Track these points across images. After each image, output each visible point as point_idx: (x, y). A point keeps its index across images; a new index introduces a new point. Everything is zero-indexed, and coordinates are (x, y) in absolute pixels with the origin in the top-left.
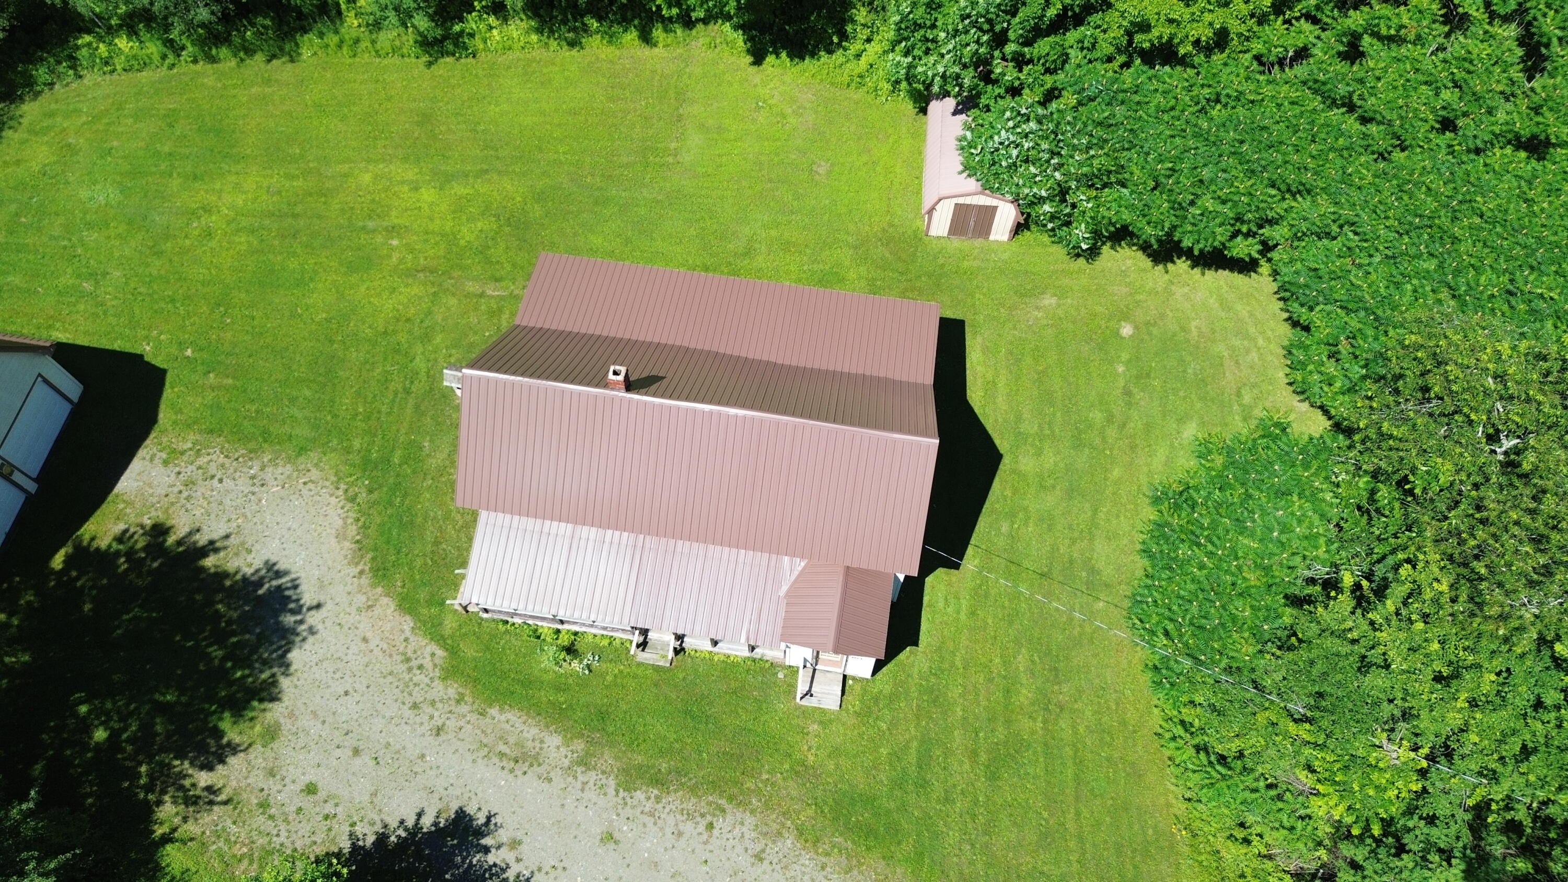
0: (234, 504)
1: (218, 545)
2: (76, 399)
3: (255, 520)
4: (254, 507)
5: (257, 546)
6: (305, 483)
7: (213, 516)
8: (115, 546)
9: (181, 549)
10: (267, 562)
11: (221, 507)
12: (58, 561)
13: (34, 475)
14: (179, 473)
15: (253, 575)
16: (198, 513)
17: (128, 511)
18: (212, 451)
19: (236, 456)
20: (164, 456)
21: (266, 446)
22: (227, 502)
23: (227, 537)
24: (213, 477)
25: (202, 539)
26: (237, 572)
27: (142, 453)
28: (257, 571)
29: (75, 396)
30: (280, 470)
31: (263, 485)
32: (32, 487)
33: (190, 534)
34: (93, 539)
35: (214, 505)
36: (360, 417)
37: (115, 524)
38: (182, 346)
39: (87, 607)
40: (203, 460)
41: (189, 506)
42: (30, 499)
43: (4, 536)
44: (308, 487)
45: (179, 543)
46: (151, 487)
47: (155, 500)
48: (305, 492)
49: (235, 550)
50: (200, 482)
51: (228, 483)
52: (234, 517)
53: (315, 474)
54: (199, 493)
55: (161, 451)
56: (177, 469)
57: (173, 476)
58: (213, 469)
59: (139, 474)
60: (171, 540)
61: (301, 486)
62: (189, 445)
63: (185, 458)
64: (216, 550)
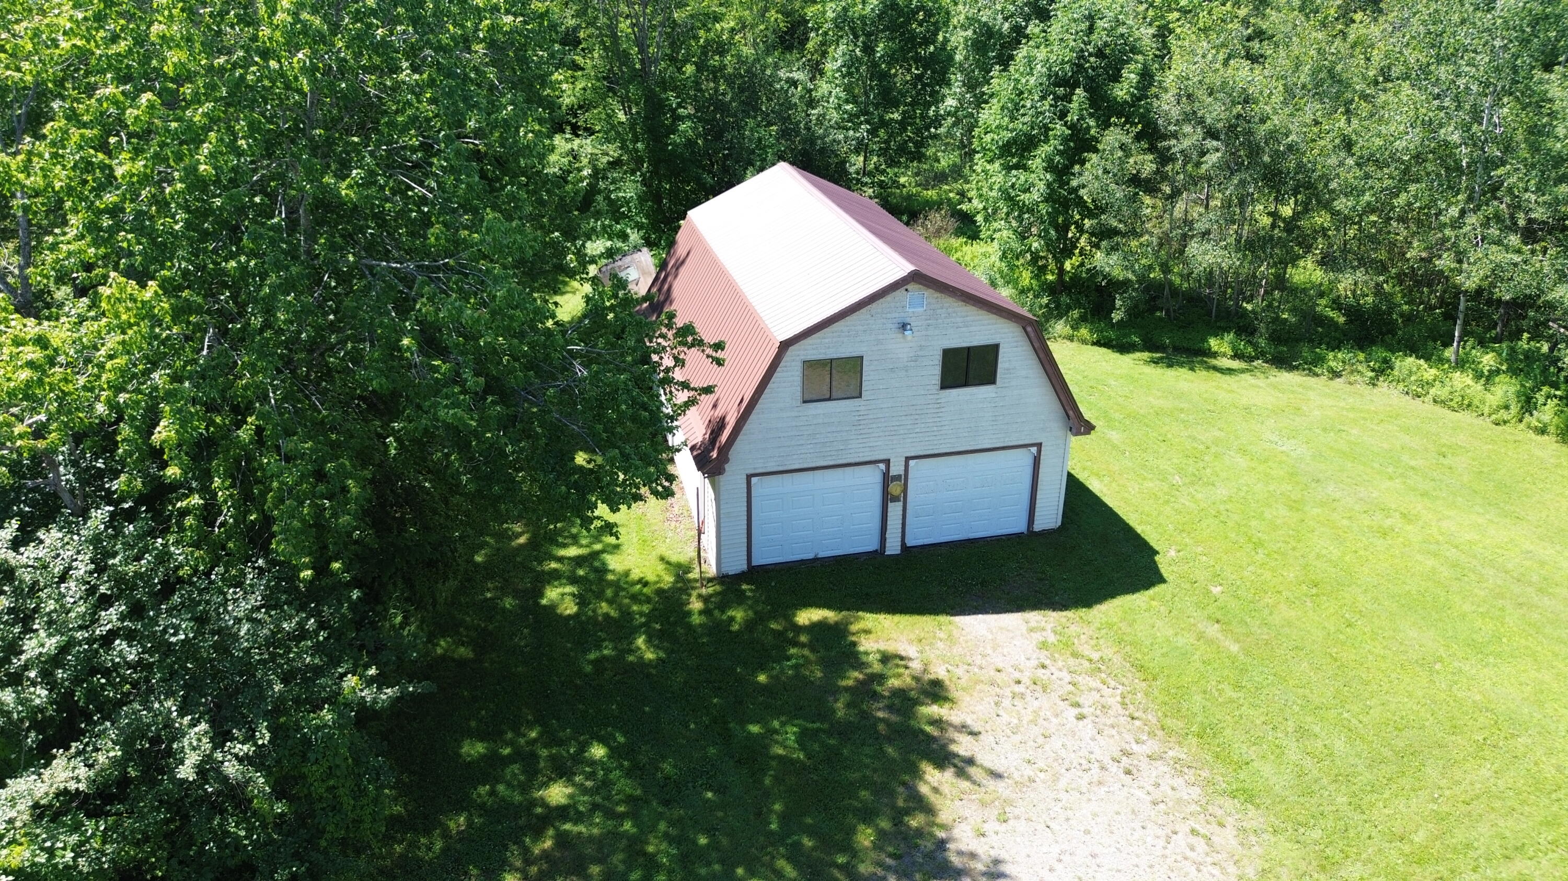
0: (1063, 753)
1: (972, 770)
2: (1037, 527)
3: (1063, 796)
4: (1083, 783)
5: (1021, 826)
6: (1193, 832)
7: (1017, 738)
8: (873, 658)
9: (928, 729)
10: (997, 862)
11: (1041, 740)
12: (807, 616)
13: (910, 542)
14: (1044, 667)
15: (960, 853)
16: (1005, 717)
17: (940, 645)
18: (1113, 684)
19: (1136, 715)
20: (1052, 638)
21: (1194, 741)
22: (1056, 743)
23: (996, 775)
24: (1077, 705)
25: (963, 746)
26: (943, 827)
27: (1034, 617)
28: (973, 856)
29: (1040, 524)
30: (1179, 782)
31: (1128, 772)
32: (893, 547)
33: (963, 728)
34: (867, 632)
35: (1036, 731)
36: (1407, 849)
37: (910, 642)
38: (1216, 577)
39: (762, 678)
40: (1086, 681)
41: (1006, 703)
42: (878, 555)
43: (811, 556)
44: (1193, 840)
45: (937, 722)
46: (994, 650)
47: (979, 660)
48: (1181, 841)
49: (987, 798)
50: (1054, 696)
51: (1087, 729)
52: (1041, 764)
53: (1227, 838)
54: (1036, 703)
55: (1055, 632)
56: (1047, 662)
57: (1034, 663)
58: (1087, 700)
59: (1001, 628)
60: (933, 710)
61: (1184, 828)
62: (1095, 656)
63: (1071, 661)
64: (961, 773)
